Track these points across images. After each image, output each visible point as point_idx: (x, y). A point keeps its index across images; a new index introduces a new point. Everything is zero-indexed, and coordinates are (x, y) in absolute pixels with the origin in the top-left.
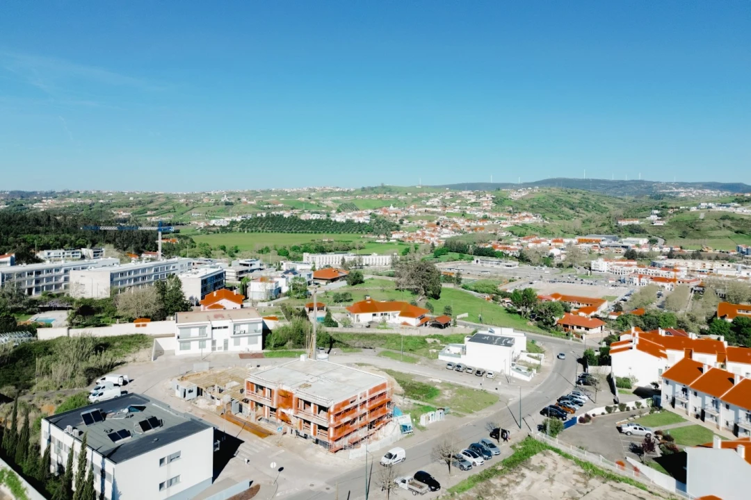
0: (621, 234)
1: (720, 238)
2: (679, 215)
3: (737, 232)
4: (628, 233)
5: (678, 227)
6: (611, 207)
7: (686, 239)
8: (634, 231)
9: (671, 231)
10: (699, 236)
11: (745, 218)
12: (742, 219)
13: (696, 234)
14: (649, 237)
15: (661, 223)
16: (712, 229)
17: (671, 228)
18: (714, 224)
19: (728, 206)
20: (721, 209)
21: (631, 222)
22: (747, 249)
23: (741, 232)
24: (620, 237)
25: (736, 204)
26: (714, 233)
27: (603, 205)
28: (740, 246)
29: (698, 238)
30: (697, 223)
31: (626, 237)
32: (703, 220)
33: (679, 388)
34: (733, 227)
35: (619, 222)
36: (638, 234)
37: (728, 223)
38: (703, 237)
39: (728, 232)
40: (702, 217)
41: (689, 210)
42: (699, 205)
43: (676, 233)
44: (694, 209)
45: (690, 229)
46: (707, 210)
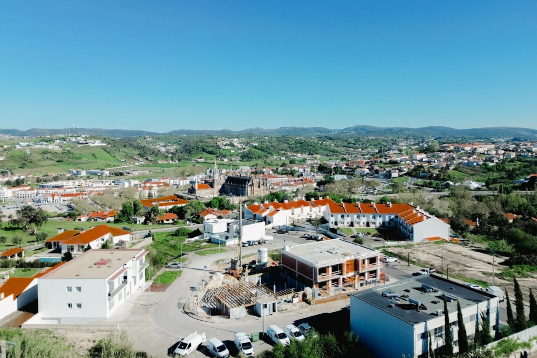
1: (48, 166)
2: (11, 152)
3: (58, 161)
5: (15, 161)
7: (25, 169)
9: (12, 164)
10: (33, 166)
11: (58, 152)
12: (56, 153)
13: (31, 165)
15: (1, 158)
16: (40, 161)
17: (10, 162)
18: (39, 157)
19: (42, 144)
20: (38, 146)
22: (77, 172)
23: (61, 161)
25: (46, 143)
26: (43, 163)
28: (71, 170)
29: (32, 168)
30: (28, 157)
32: (30, 154)
33: (339, 216)
34: (53, 159)
37: (49, 156)
38: (36, 166)
39: (52, 162)
40: (28, 152)
41: (15, 148)
42: (19, 144)
43: (16, 165)
44: (18, 147)
45: (24, 162)
46: (29, 147)
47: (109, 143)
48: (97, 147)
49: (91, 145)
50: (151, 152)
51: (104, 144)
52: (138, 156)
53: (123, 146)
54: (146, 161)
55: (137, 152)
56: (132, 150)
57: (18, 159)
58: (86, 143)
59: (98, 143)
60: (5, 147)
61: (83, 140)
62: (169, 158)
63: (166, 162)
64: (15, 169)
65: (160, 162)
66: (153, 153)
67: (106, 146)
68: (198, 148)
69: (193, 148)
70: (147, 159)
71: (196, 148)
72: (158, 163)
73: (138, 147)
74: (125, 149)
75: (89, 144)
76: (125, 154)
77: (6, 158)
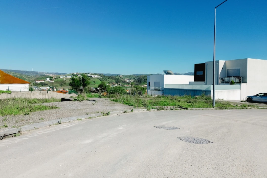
0: (38, 86)
2: (57, 79)
4: (41, 86)
5: (58, 83)
6: (27, 78)
7: (62, 87)
8: (43, 84)
9: (56, 84)
13: (65, 85)
14: (49, 86)
15: (52, 82)
17: (56, 83)
18: (69, 82)
21: (41, 82)
24: (38, 87)
27: (24, 78)
29: (65, 86)
30: (64, 81)
31: (40, 87)
35: (36, 82)
36: (45, 86)
40: (65, 79)
41: (60, 77)
42: (62, 76)
43: (58, 85)
44: (61, 77)
45: (62, 83)
46: (66, 77)
47: (102, 77)
48: (96, 78)
49: (93, 77)
50: (121, 81)
51: (99, 77)
52: (115, 83)
53: (108, 78)
54: (118, 85)
55: (115, 81)
56: (112, 80)
57: (60, 82)
58: (91, 76)
59: (96, 76)
60: (56, 77)
61: (90, 75)
62: (130, 84)
63: (128, 86)
64: (58, 86)
65: (125, 86)
66: (122, 81)
67: (100, 78)
68: (145, 80)
69: (142, 80)
70: (119, 84)
71: (144, 80)
72: (124, 86)
73: (115, 79)
74: (109, 80)
75: (92, 77)
76: (109, 82)
77: (55, 81)
